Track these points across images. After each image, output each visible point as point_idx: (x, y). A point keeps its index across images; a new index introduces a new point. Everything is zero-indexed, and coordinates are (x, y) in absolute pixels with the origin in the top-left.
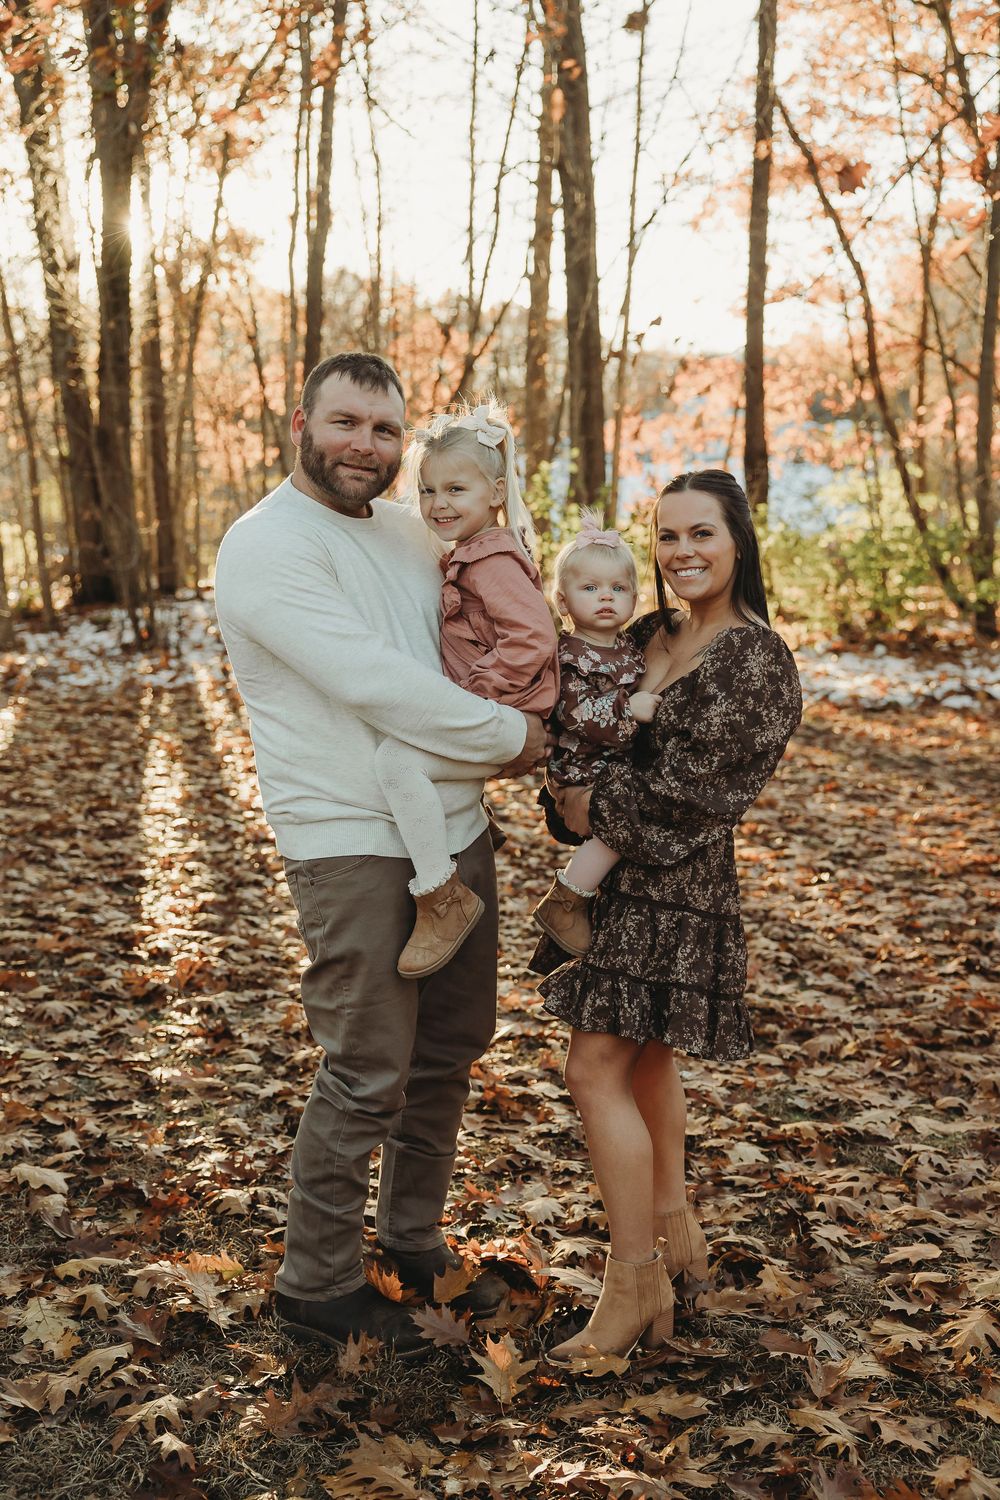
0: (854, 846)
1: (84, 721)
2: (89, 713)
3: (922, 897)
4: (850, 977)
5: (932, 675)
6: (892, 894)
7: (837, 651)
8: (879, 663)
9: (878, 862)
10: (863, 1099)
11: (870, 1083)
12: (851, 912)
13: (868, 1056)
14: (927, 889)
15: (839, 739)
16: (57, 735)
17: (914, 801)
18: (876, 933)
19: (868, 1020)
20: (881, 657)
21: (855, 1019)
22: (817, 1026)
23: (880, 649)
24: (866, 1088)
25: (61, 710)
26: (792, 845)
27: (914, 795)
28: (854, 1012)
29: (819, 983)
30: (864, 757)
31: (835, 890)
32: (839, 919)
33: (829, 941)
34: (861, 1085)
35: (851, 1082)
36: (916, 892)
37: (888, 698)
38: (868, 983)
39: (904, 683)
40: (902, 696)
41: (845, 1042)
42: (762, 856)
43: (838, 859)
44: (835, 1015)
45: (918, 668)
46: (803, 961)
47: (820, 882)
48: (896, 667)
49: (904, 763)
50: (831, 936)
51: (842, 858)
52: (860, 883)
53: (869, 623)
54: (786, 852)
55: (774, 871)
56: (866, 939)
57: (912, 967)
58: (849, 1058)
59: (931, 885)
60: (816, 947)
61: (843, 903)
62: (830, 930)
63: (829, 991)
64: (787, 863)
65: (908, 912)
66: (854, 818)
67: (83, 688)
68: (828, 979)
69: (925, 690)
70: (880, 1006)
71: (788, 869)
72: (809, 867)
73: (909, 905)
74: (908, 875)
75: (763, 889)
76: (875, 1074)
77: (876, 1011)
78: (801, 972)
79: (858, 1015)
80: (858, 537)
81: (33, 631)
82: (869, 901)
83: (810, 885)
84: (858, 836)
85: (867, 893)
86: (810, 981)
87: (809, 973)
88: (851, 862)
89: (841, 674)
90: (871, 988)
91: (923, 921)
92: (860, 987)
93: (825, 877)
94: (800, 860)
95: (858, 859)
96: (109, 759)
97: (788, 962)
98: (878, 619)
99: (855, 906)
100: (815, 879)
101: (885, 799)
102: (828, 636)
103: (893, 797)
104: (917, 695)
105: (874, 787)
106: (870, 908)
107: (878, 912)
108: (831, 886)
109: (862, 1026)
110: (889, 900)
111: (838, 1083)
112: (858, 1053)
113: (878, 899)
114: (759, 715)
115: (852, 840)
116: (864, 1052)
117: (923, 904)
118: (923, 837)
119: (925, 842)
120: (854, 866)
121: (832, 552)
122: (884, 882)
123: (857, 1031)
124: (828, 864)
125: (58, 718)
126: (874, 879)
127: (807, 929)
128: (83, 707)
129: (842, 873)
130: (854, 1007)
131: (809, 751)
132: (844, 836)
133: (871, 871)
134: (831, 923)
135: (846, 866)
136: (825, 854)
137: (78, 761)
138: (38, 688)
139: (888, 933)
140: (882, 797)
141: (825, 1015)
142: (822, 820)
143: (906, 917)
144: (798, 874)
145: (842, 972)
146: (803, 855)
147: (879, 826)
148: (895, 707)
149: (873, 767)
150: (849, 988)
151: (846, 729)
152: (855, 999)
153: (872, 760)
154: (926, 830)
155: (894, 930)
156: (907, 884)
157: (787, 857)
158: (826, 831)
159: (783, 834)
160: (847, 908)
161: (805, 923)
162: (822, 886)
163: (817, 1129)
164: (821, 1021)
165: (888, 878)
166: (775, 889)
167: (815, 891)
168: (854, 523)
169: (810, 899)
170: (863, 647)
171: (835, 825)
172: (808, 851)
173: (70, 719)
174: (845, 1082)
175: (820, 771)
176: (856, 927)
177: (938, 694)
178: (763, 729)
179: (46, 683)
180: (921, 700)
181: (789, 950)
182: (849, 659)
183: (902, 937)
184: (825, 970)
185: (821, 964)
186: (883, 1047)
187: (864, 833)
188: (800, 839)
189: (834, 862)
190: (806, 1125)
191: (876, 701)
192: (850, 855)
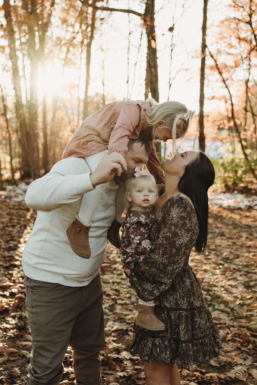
0: (229, 255)
1: (15, 212)
2: (17, 209)
3: (251, 275)
4: (230, 305)
5: (250, 199)
6: (242, 273)
7: (224, 193)
8: (235, 196)
9: (237, 261)
10: (235, 361)
11: (236, 352)
12: (229, 280)
13: (236, 340)
14: (252, 271)
15: (225, 218)
16: (6, 216)
17: (247, 240)
18: (237, 288)
19: (235, 324)
20: (236, 194)
21: (231, 323)
22: (219, 326)
23: (236, 192)
24: (235, 355)
25: (10, 209)
26: (211, 254)
27: (247, 238)
28: (231, 320)
29: (219, 308)
30: (232, 224)
31: (224, 271)
32: (225, 283)
33: (222, 291)
34: (234, 354)
35: (230, 352)
36: (249, 273)
37: (238, 206)
38: (235, 308)
39: (242, 202)
40: (242, 205)
41: (228, 334)
42: (202, 259)
43: (225, 260)
44: (224, 322)
45: (247, 197)
46: (214, 299)
47: (220, 268)
48: (240, 197)
49: (244, 227)
50: (223, 289)
51: (226, 259)
52: (232, 269)
53: (233, 184)
54: (209, 257)
55: (206, 264)
56: (234, 290)
57: (248, 302)
58: (229, 340)
59: (254, 270)
60: (218, 293)
61: (227, 277)
62: (223, 287)
63: (222, 311)
64: (210, 261)
65: (247, 280)
66: (229, 245)
67: (18, 202)
68: (222, 307)
69: (249, 204)
70: (239, 318)
71: (210, 264)
72: (215, 263)
73: (247, 278)
74: (246, 266)
75: (202, 270)
76: (238, 349)
77: (238, 320)
78: (213, 303)
79: (232, 322)
80: (230, 161)
81: (9, 185)
82: (235, 276)
83: (216, 269)
84: (231, 252)
85: (234, 273)
86: (216, 307)
87: (216, 304)
88: (229, 261)
89: (225, 199)
90: (236, 310)
91: (252, 283)
92: (232, 309)
93: (221, 267)
94: (214, 260)
95: (231, 260)
96: (18, 223)
97: (209, 299)
98: (235, 184)
99: (230, 278)
100: (218, 268)
101: (238, 239)
102: (222, 188)
103: (241, 238)
104: (246, 206)
105: (235, 235)
106: (235, 278)
107: (237, 280)
108: (223, 270)
109: (233, 326)
110: (241, 275)
111: (225, 353)
112: (232, 339)
113: (237, 275)
114: (177, 233)
115: (229, 253)
116: (234, 338)
117: (251, 277)
118: (250, 252)
119: (251, 254)
120: (230, 263)
121: (223, 165)
122: (239, 269)
123: (232, 329)
124: (222, 262)
125: (8, 211)
126: (236, 268)
127: (215, 286)
128: (16, 208)
129: (226, 265)
130: (230, 318)
131: (216, 222)
132: (226, 251)
133: (235, 264)
134: (223, 284)
135: (227, 263)
136: (220, 258)
137: (9, 224)
138: (5, 202)
139: (241, 288)
140: (238, 238)
141: (222, 321)
142: (220, 246)
143: (246, 282)
144: (213, 265)
145: (226, 303)
146: (214, 258)
147: (237, 248)
148: (240, 209)
149: (235, 228)
150: (229, 310)
151: (227, 215)
152: (231, 315)
153: (234, 226)
154: (251, 250)
155: (243, 287)
156: (246, 269)
157: (210, 259)
158: (221, 250)
159: (208, 251)
160: (228, 278)
161: (215, 284)
162: (220, 270)
163: (218, 377)
164: (220, 324)
165: (240, 267)
166: (205, 271)
167: (218, 272)
168: (228, 157)
169: (216, 275)
170: (231, 191)
171: (224, 248)
172: (215, 257)
173: (12, 211)
174: (228, 352)
175: (219, 229)
176: (230, 285)
177: (252, 205)
178: (179, 239)
179: (8, 200)
180: (248, 207)
181: (210, 295)
182: (227, 195)
183: (245, 290)
184: (221, 302)
185: (220, 300)
186: (241, 336)
187: (232, 251)
188: (213, 252)
189: (224, 261)
190: (214, 375)
191: (235, 207)
192: (228, 259)
